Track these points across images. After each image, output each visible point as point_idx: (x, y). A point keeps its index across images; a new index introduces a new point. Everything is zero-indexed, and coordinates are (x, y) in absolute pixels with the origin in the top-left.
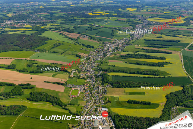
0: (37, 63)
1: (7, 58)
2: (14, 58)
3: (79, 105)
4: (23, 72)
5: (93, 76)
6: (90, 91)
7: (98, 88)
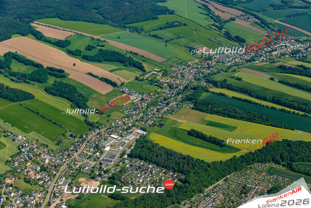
0: (103, 46)
1: (66, 29)
2: (75, 32)
3: (108, 116)
4: (73, 54)
5: (181, 87)
6: (148, 104)
7: (167, 104)
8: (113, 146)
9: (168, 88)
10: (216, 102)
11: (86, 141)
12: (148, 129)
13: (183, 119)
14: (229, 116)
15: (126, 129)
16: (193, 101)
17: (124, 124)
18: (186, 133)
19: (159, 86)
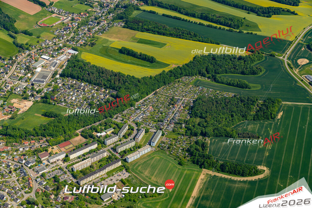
3: (38, 37)
5: (112, 6)
6: (79, 24)
7: (98, 23)
8: (44, 67)
9: (99, 7)
10: (146, 20)
11: (16, 63)
12: (79, 48)
13: (115, 38)
14: (159, 33)
15: (57, 50)
16: (124, 19)
17: (55, 44)
18: (118, 51)
19: (89, 5)
